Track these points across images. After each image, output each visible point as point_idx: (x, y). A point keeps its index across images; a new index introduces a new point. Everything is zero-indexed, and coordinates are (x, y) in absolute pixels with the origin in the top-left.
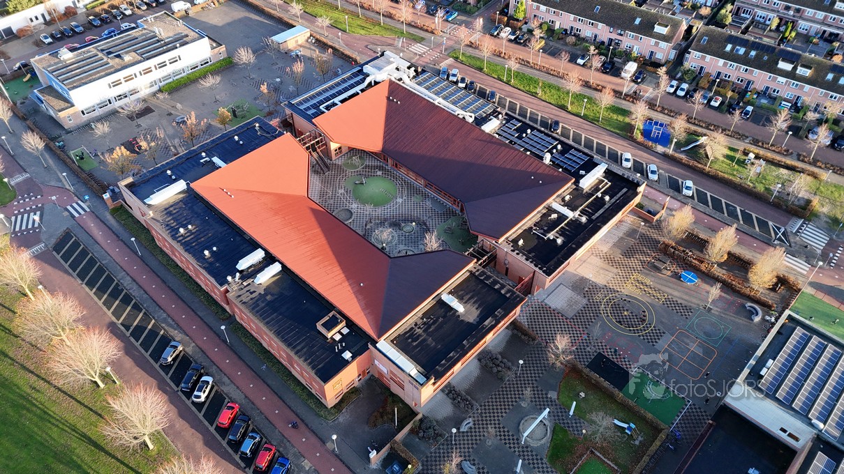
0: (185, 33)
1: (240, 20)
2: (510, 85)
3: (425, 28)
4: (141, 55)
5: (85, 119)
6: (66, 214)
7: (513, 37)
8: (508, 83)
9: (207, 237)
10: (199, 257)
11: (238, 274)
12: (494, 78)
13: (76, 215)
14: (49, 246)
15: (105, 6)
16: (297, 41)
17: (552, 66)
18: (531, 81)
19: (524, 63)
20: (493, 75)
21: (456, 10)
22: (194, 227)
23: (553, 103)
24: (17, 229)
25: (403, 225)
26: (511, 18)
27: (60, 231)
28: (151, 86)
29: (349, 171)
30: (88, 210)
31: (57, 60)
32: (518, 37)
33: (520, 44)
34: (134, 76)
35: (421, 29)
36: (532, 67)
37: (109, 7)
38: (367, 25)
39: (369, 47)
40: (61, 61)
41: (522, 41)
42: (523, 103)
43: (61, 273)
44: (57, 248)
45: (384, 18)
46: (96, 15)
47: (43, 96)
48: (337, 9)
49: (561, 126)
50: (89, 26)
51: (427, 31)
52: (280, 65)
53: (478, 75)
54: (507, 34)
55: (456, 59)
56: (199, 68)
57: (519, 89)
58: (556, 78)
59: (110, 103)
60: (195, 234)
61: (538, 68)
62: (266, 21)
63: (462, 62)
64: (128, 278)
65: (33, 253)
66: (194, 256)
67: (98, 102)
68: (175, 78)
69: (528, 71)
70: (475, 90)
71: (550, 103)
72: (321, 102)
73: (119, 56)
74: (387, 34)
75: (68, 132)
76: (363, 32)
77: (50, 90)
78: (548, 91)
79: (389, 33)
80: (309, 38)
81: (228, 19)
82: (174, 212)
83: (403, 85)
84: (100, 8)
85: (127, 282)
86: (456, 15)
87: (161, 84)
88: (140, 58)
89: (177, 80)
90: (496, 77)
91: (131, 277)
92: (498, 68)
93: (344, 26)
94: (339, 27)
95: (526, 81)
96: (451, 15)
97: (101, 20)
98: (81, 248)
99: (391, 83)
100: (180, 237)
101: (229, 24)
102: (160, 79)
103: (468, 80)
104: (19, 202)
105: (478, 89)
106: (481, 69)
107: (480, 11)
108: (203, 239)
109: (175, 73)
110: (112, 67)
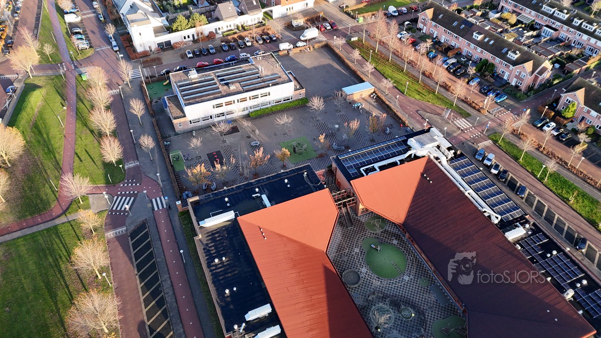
0: (280, 74)
1: (324, 66)
2: (542, 183)
3: (474, 105)
4: (243, 86)
5: (191, 127)
6: (150, 205)
7: (556, 134)
8: (540, 180)
9: (233, 273)
10: (221, 293)
11: (244, 325)
12: (528, 171)
13: (156, 209)
14: (128, 231)
15: (235, 36)
16: (362, 95)
17: (591, 174)
18: (565, 184)
19: (562, 163)
20: (527, 168)
21: (507, 94)
22: (227, 259)
23: (584, 215)
24: (114, 209)
25: (403, 307)
26: (559, 113)
27: (139, 221)
28: (243, 111)
29: (369, 232)
30: (165, 207)
31: (186, 78)
32: (560, 134)
33: (561, 141)
34: (233, 102)
35: (470, 105)
36: (568, 169)
37: (237, 37)
38: (424, 92)
39: (419, 112)
40: (188, 79)
41: (564, 140)
42: (552, 206)
43: (127, 259)
44: (133, 235)
45: (440, 88)
46: (227, 42)
47: (169, 103)
48: (403, 71)
49: (587, 245)
50: (220, 49)
51: (474, 108)
52: (342, 113)
53: (512, 164)
54: (550, 128)
55: (495, 142)
56: (281, 102)
57: (551, 190)
58: (591, 188)
59: (211, 118)
60: (226, 267)
61: (575, 172)
62: (343, 71)
63: (499, 147)
64: (169, 282)
65: (116, 233)
66: (217, 290)
67: (203, 116)
68: (262, 107)
69: (564, 173)
70: (506, 179)
71: (580, 215)
72: (363, 165)
73: (227, 84)
74: (438, 104)
75: (176, 134)
76: (418, 97)
77: (175, 100)
78: (581, 201)
79: (440, 103)
80: (372, 94)
81: (316, 64)
82: (218, 239)
83: (439, 165)
84: (231, 37)
85: (166, 286)
86: (505, 98)
87: (251, 110)
88: (241, 89)
89: (263, 109)
90: (530, 171)
91: (171, 282)
92: (534, 161)
93: (404, 88)
94: (399, 88)
95: (560, 184)
96: (500, 98)
97: (230, 47)
98: (148, 240)
99: (429, 161)
100: (213, 266)
101: (315, 68)
102: (251, 107)
103: (502, 168)
104: (124, 185)
105: (509, 178)
106: (516, 159)
107: (529, 99)
108: (229, 275)
109: (263, 104)
110: (220, 92)
